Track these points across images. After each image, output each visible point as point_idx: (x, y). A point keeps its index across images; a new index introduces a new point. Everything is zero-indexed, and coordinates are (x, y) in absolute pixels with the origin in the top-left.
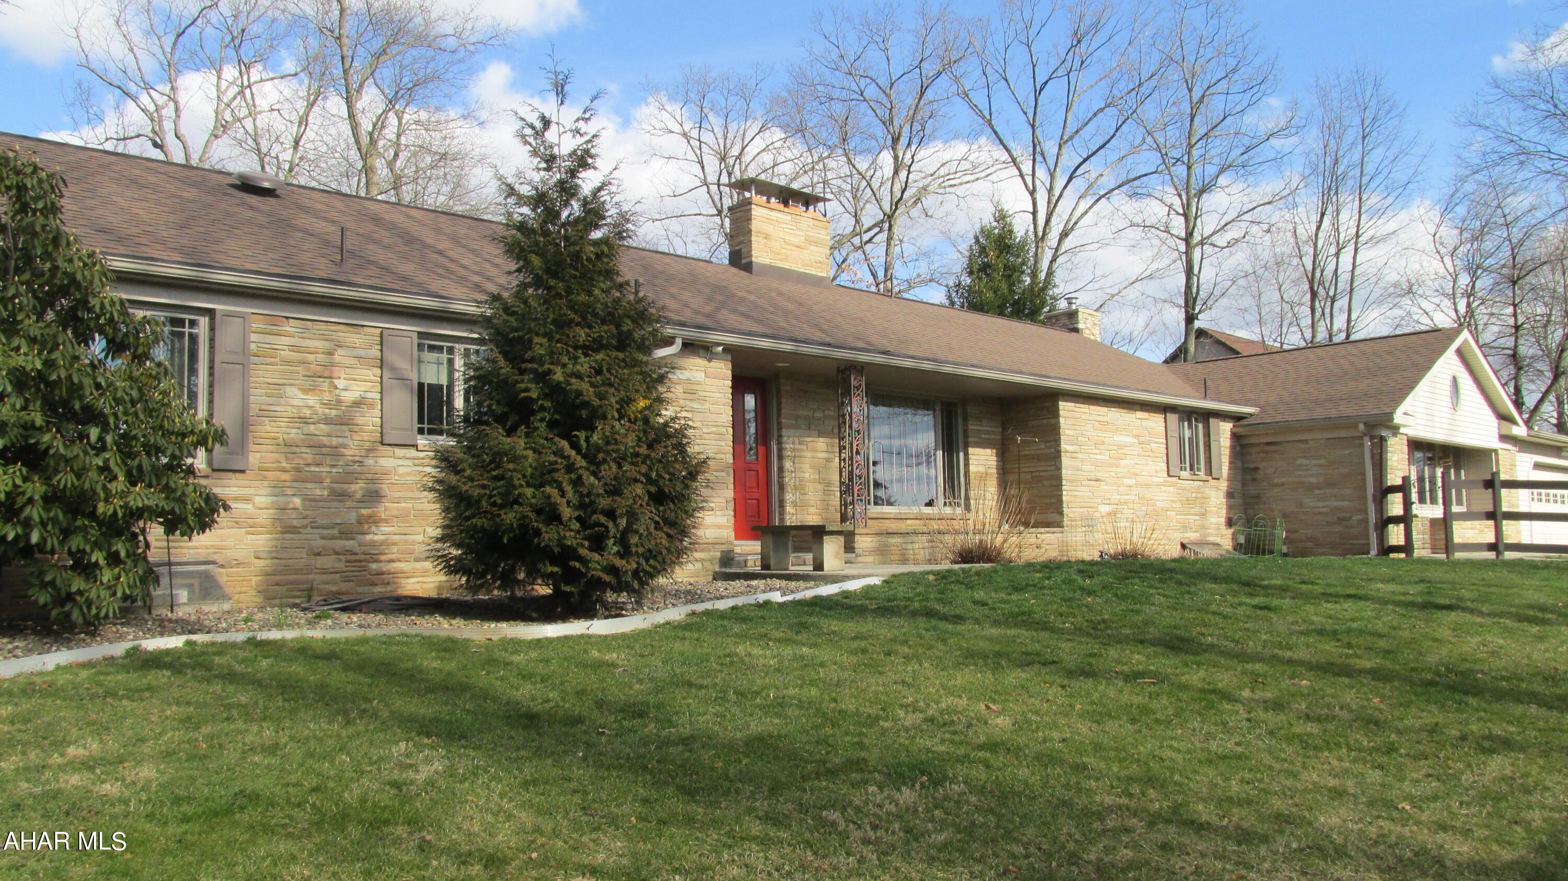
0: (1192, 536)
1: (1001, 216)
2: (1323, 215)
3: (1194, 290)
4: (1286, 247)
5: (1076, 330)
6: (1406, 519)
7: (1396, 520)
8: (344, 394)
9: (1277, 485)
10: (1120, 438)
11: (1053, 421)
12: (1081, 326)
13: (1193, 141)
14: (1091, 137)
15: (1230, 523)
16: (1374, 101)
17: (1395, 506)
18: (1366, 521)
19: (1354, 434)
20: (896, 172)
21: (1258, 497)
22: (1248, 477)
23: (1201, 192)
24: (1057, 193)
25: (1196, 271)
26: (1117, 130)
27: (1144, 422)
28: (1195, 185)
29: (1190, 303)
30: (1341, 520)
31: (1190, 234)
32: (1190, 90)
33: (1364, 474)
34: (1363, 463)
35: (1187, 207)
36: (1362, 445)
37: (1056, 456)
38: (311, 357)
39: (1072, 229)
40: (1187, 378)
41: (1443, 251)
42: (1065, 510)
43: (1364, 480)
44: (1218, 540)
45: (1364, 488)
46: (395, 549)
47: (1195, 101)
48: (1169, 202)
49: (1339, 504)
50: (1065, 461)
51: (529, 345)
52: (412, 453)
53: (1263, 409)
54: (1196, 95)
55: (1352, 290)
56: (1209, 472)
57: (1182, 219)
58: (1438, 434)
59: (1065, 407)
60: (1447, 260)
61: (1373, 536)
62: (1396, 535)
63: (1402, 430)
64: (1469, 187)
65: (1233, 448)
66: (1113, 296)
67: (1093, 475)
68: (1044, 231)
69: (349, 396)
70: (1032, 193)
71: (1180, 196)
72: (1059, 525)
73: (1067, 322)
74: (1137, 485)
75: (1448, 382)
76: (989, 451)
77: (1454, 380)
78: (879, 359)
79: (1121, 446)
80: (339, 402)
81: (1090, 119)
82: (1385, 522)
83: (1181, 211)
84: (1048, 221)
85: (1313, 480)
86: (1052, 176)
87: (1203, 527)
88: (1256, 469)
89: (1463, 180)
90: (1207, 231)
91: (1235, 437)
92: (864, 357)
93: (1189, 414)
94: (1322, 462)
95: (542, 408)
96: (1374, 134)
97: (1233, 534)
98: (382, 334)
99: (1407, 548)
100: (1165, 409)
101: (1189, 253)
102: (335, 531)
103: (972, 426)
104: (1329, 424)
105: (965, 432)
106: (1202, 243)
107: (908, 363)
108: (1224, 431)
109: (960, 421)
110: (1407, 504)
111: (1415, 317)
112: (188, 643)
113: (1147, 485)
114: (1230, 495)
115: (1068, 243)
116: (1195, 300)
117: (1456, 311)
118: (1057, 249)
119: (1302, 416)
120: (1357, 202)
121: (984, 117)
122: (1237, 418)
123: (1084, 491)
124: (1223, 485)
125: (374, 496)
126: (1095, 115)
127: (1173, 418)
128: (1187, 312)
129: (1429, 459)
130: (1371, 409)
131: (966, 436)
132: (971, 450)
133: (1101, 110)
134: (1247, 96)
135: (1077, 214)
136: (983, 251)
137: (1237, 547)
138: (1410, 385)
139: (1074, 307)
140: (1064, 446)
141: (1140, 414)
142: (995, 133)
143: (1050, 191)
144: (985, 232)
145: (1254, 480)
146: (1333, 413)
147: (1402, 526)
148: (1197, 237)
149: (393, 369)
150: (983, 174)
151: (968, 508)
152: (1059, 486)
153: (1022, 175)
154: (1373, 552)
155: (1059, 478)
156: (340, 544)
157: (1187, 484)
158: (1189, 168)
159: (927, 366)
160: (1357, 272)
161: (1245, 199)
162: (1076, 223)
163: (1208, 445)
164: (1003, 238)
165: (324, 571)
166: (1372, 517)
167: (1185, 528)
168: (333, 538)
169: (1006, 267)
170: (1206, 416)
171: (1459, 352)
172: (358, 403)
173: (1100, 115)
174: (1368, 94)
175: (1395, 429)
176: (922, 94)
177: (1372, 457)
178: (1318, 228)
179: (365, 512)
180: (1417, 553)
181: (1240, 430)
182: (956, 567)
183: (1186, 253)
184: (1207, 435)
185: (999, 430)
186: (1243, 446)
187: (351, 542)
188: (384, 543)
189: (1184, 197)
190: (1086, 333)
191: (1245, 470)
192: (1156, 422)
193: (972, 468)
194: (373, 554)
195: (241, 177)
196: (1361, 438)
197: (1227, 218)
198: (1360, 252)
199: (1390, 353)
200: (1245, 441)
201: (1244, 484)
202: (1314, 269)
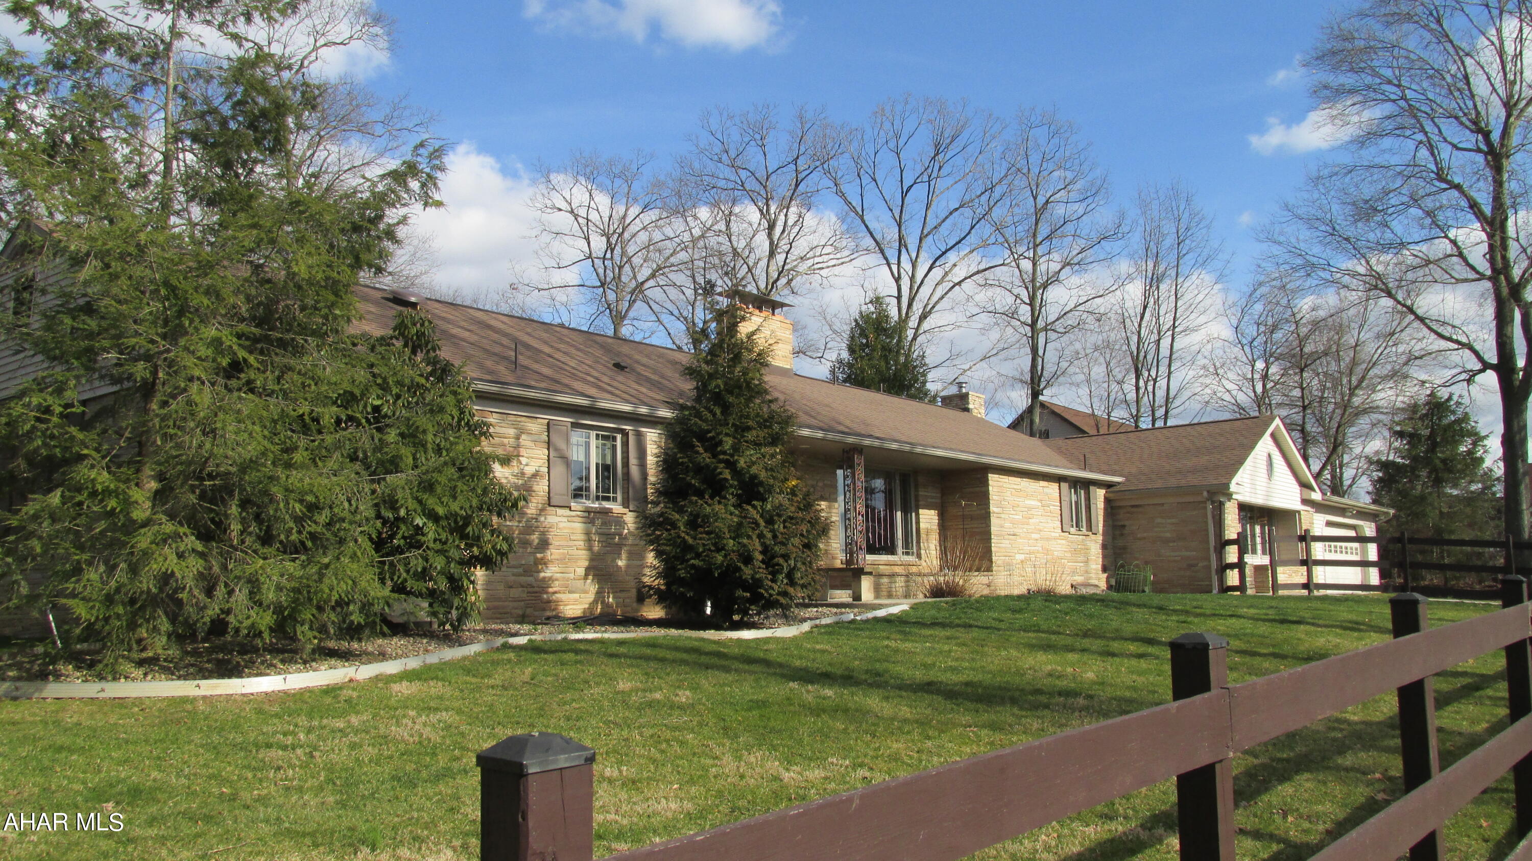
0: (1079, 579)
1: (877, 301)
2: (1145, 307)
3: (1039, 368)
4: (1117, 336)
5: (967, 410)
6: (1240, 565)
7: (1232, 566)
8: (526, 468)
9: (1140, 539)
10: (1029, 502)
11: (983, 489)
12: (971, 406)
13: (1039, 240)
14: (948, 233)
15: (1104, 569)
16: (1186, 215)
17: (1232, 554)
18: (1209, 567)
19: (1199, 499)
20: (772, 254)
21: (1124, 548)
22: (1117, 532)
23: (1045, 286)
24: (918, 279)
25: (1041, 352)
26: (972, 228)
27: (1046, 490)
28: (1040, 280)
29: (1036, 380)
30: (1190, 566)
31: (1034, 321)
32: (1035, 198)
33: (1207, 530)
34: (1206, 523)
35: (1032, 298)
36: (1205, 508)
37: (986, 516)
38: (506, 441)
39: (930, 312)
40: (1059, 451)
41: (1244, 341)
42: (994, 558)
43: (1207, 535)
44: (1095, 582)
45: (1208, 542)
46: (557, 583)
47: (1039, 206)
48: (1015, 291)
49: (1188, 554)
50: (993, 520)
51: (720, 443)
52: (566, 512)
53: (1127, 480)
54: (1041, 200)
55: (1170, 373)
56: (1089, 528)
57: (1029, 308)
58: (1258, 499)
59: (993, 478)
60: (1247, 349)
61: (1215, 578)
62: (1233, 578)
63: (1234, 496)
64: (1263, 290)
65: (1105, 509)
66: (965, 371)
67: (1012, 531)
68: (907, 313)
69: (529, 470)
70: (898, 280)
71: (1027, 288)
72: (989, 569)
73: (959, 403)
74: (1041, 539)
75: (1265, 457)
76: (933, 512)
77: (1269, 455)
78: (877, 443)
79: (1030, 508)
80: (523, 474)
81: (947, 218)
82: (1225, 567)
83: (1028, 301)
84: (910, 305)
85: (1168, 535)
86: (914, 266)
87: (1087, 572)
88: (1124, 526)
89: (1261, 284)
90: (1051, 318)
91: (1107, 501)
92: (867, 442)
93: (1078, 484)
94: (1174, 521)
95: (731, 486)
96: (1187, 242)
97: (1107, 578)
98: (548, 424)
99: (1242, 587)
100: (1059, 479)
101: (1034, 338)
102: (521, 570)
103: (922, 493)
104: (1179, 491)
105: (917, 497)
106: (1045, 329)
107: (894, 446)
108: (1099, 495)
109: (913, 490)
110: (1242, 553)
111: (1219, 395)
112: (530, 640)
113: (1048, 539)
114: (1104, 547)
115: (926, 325)
116: (1040, 378)
117: (1255, 392)
118: (917, 329)
119: (1159, 484)
120: (1173, 298)
121: (857, 213)
122: (1108, 486)
123: (1006, 543)
124: (1100, 538)
125: (544, 544)
126: (951, 213)
127: (1065, 486)
128: (1033, 389)
129: (1251, 518)
130: (1212, 480)
131: (917, 500)
132: (921, 511)
133: (956, 209)
134: (1085, 204)
135: (935, 298)
136: (863, 334)
137: (1110, 587)
138: (1240, 462)
139: (964, 390)
140: (993, 508)
141: (1042, 483)
142: (867, 227)
143: (912, 278)
144: (865, 317)
145: (1122, 535)
146: (1183, 482)
147: (1236, 571)
148: (1040, 324)
149: (556, 450)
150: (847, 259)
151: (919, 556)
152: (989, 539)
153: (889, 265)
154: (1215, 591)
155: (989, 533)
156: (523, 579)
157: (1075, 538)
158: (1034, 265)
159: (907, 448)
160: (1174, 357)
161: (1081, 293)
162: (933, 307)
163: (1088, 508)
164: (880, 323)
165: (515, 600)
166: (1214, 565)
167: (1074, 572)
168: (520, 575)
169: (884, 348)
170: (1086, 484)
171: (1273, 435)
172: (535, 475)
173: (956, 214)
174: (1182, 208)
175: (1229, 496)
176: (797, 185)
177: (1213, 517)
178: (1142, 318)
179: (539, 556)
180: (1250, 592)
181: (1111, 496)
182: (929, 600)
183: (1032, 337)
184: (1088, 499)
185: (939, 495)
186: (1112, 508)
187: (531, 578)
188: (550, 578)
189: (1030, 289)
190: (975, 412)
191: (1114, 527)
192: (1052, 489)
193: (922, 525)
194: (544, 586)
195: (393, 292)
196: (1205, 502)
197: (1067, 309)
198: (1176, 340)
199: (1221, 435)
200: (1114, 504)
201: (1114, 538)
202: (1138, 353)
